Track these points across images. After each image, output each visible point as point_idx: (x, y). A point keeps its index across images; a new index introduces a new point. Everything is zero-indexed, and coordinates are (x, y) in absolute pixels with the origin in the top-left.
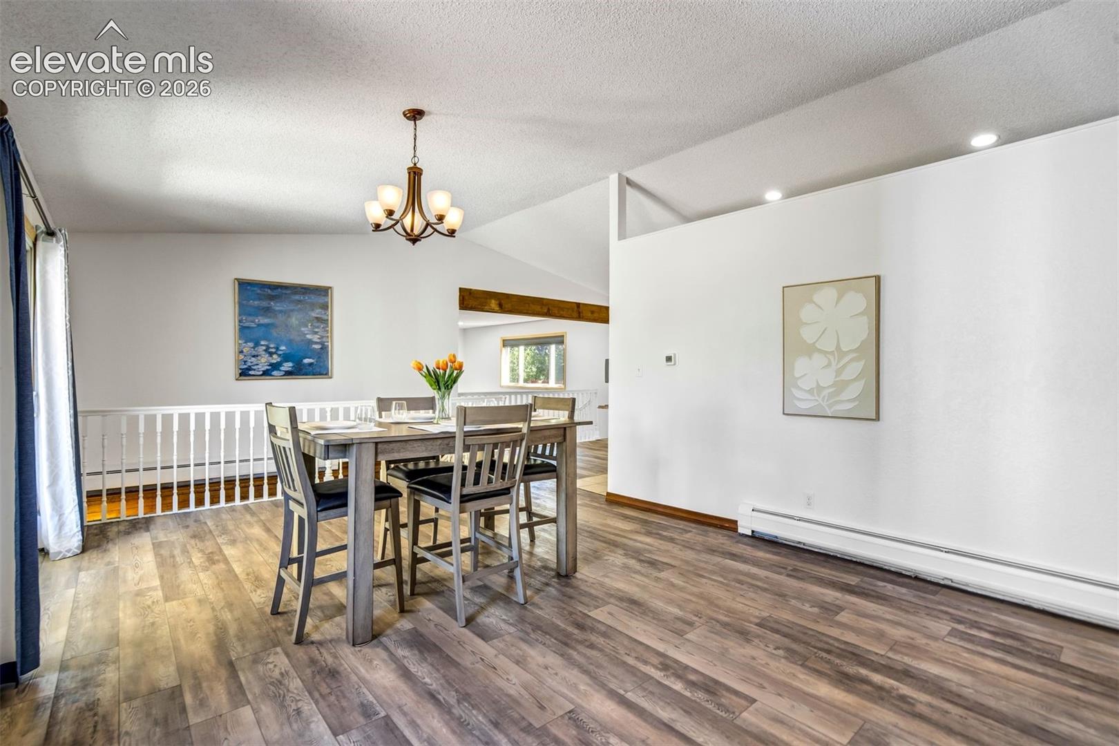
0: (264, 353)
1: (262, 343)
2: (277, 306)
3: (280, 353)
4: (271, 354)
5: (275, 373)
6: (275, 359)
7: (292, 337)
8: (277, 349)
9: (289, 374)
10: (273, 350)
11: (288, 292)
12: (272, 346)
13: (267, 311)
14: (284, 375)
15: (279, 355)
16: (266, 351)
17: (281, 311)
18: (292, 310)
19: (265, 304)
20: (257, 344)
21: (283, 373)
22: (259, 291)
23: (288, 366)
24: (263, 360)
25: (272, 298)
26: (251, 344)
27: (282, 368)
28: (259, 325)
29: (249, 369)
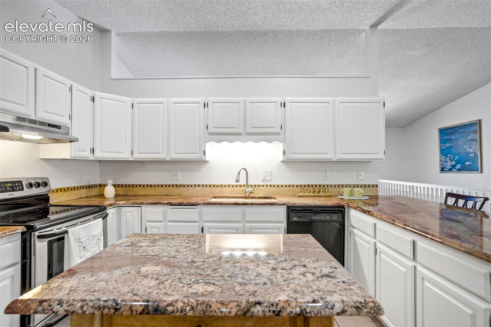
0: (449, 160)
1: (448, 155)
2: (453, 137)
3: (455, 160)
4: (452, 160)
5: (453, 170)
6: (454, 163)
7: (460, 151)
8: (454, 158)
9: (459, 170)
10: (452, 159)
11: (458, 129)
12: (452, 157)
13: (449, 140)
14: (457, 171)
15: (455, 161)
16: (450, 159)
17: (455, 139)
18: (460, 138)
19: (448, 137)
20: (446, 157)
21: (457, 170)
22: (446, 132)
23: (458, 166)
24: (449, 164)
25: (451, 134)
26: (444, 157)
27: (456, 167)
28: (447, 147)
29: (444, 168)
